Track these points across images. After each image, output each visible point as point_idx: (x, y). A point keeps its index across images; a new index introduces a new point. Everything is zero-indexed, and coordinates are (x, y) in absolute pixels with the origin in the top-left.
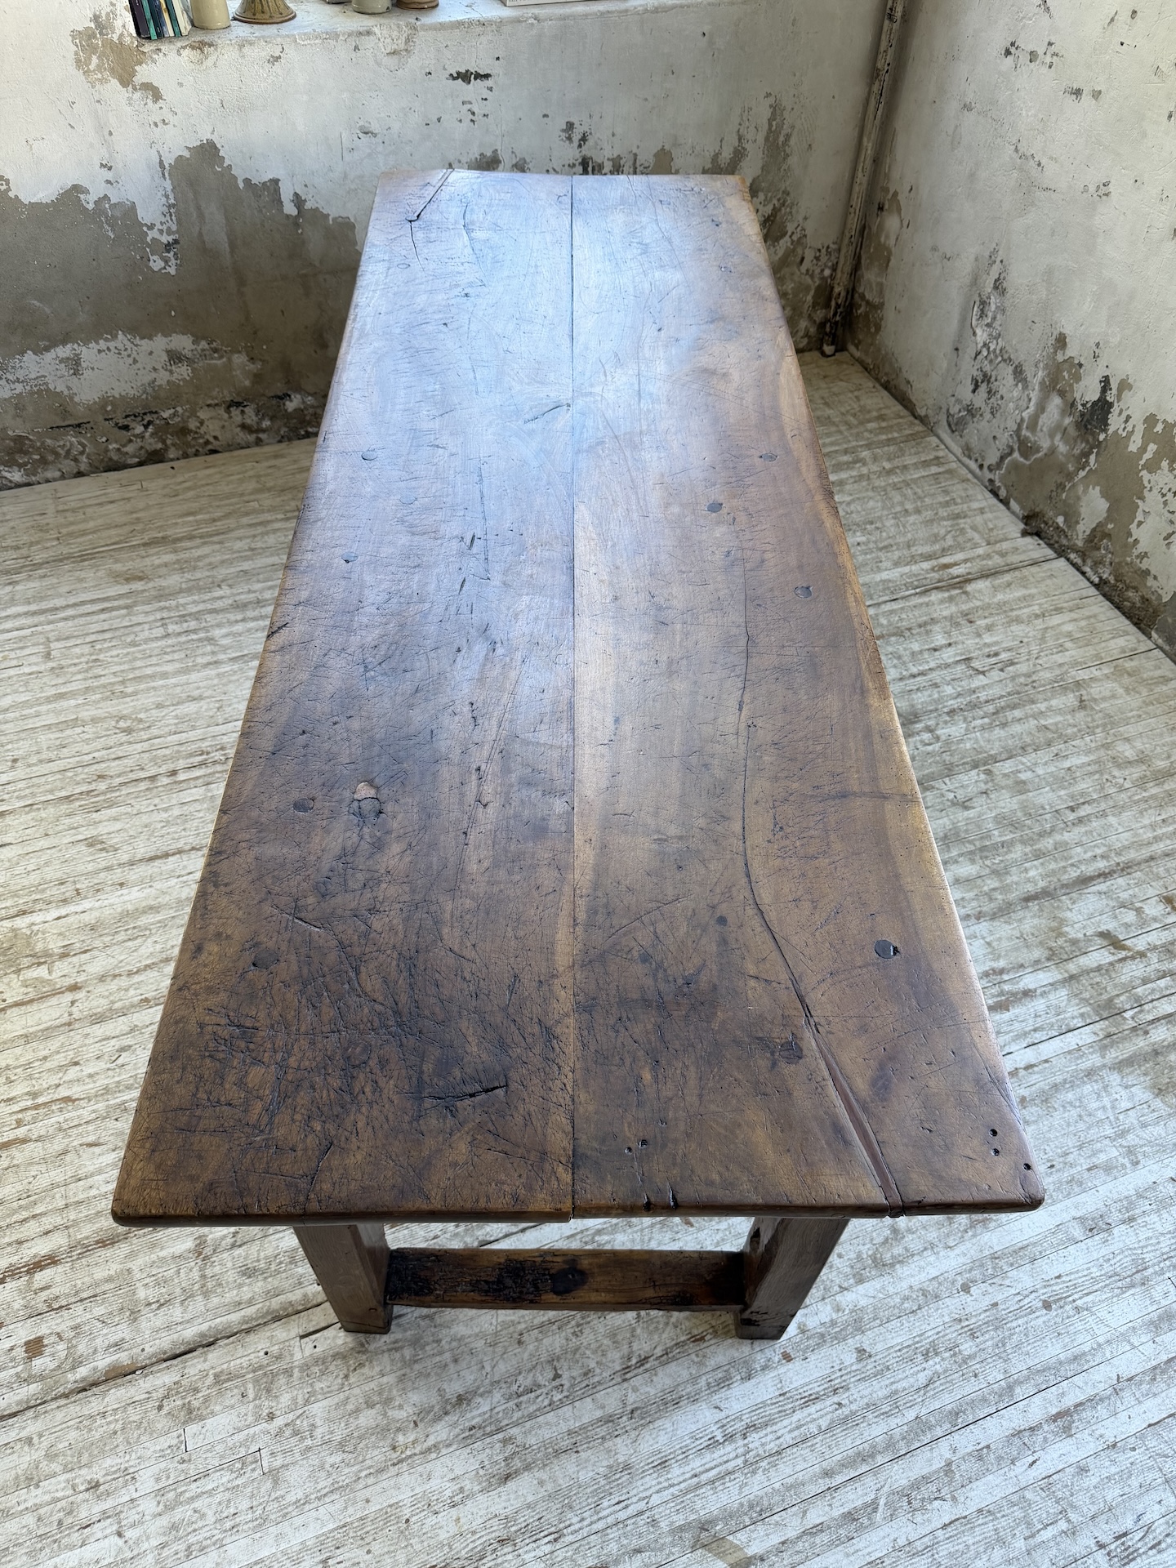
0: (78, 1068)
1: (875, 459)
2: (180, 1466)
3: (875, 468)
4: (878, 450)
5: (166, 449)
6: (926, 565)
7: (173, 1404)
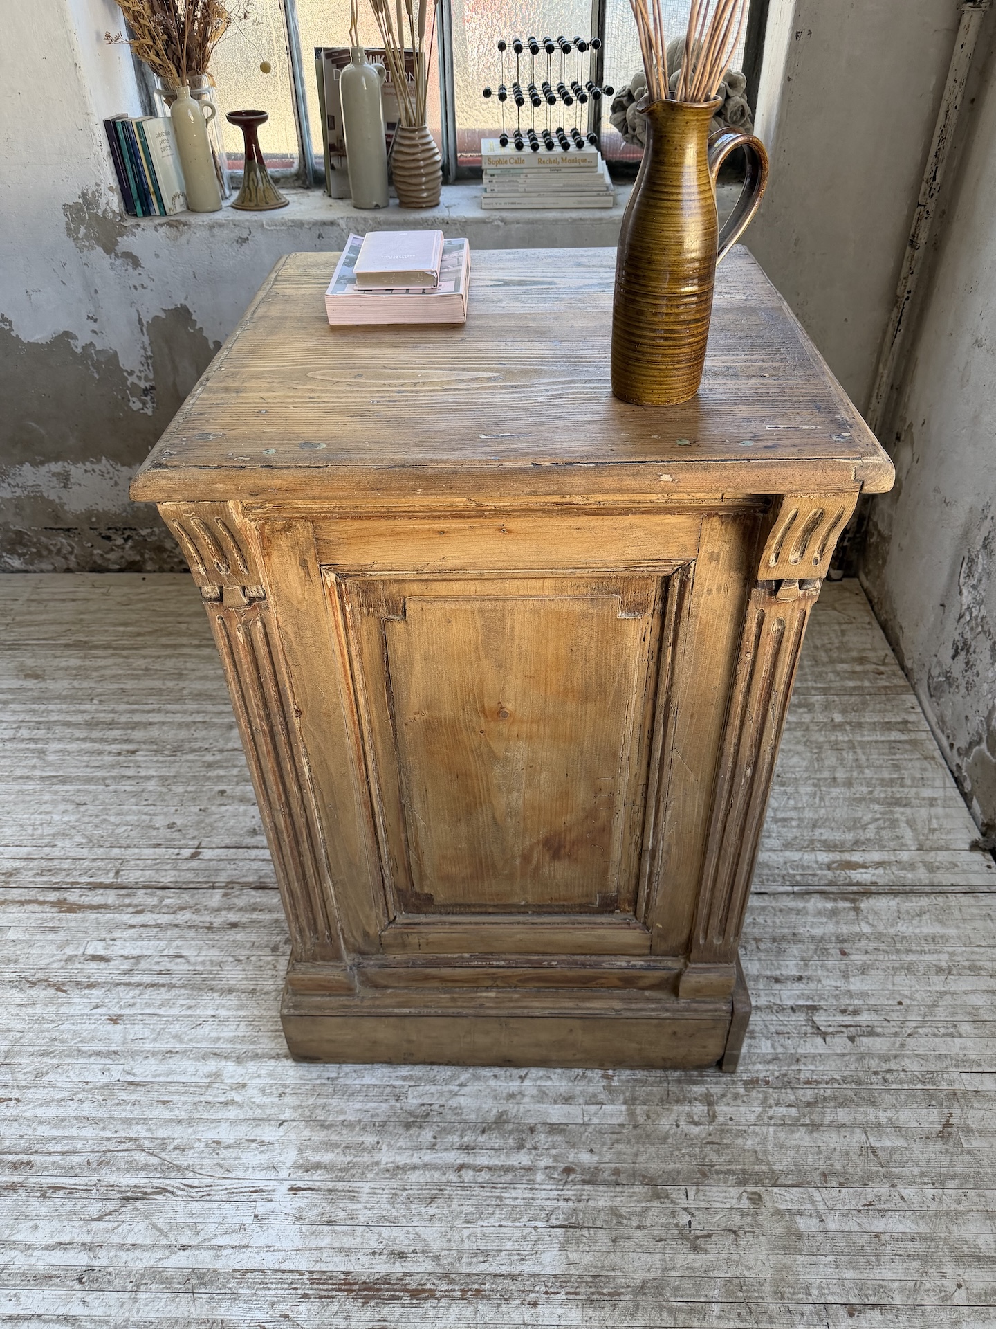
1: (827, 707)
3: (821, 718)
4: (836, 698)
5: (144, 561)
6: (824, 857)
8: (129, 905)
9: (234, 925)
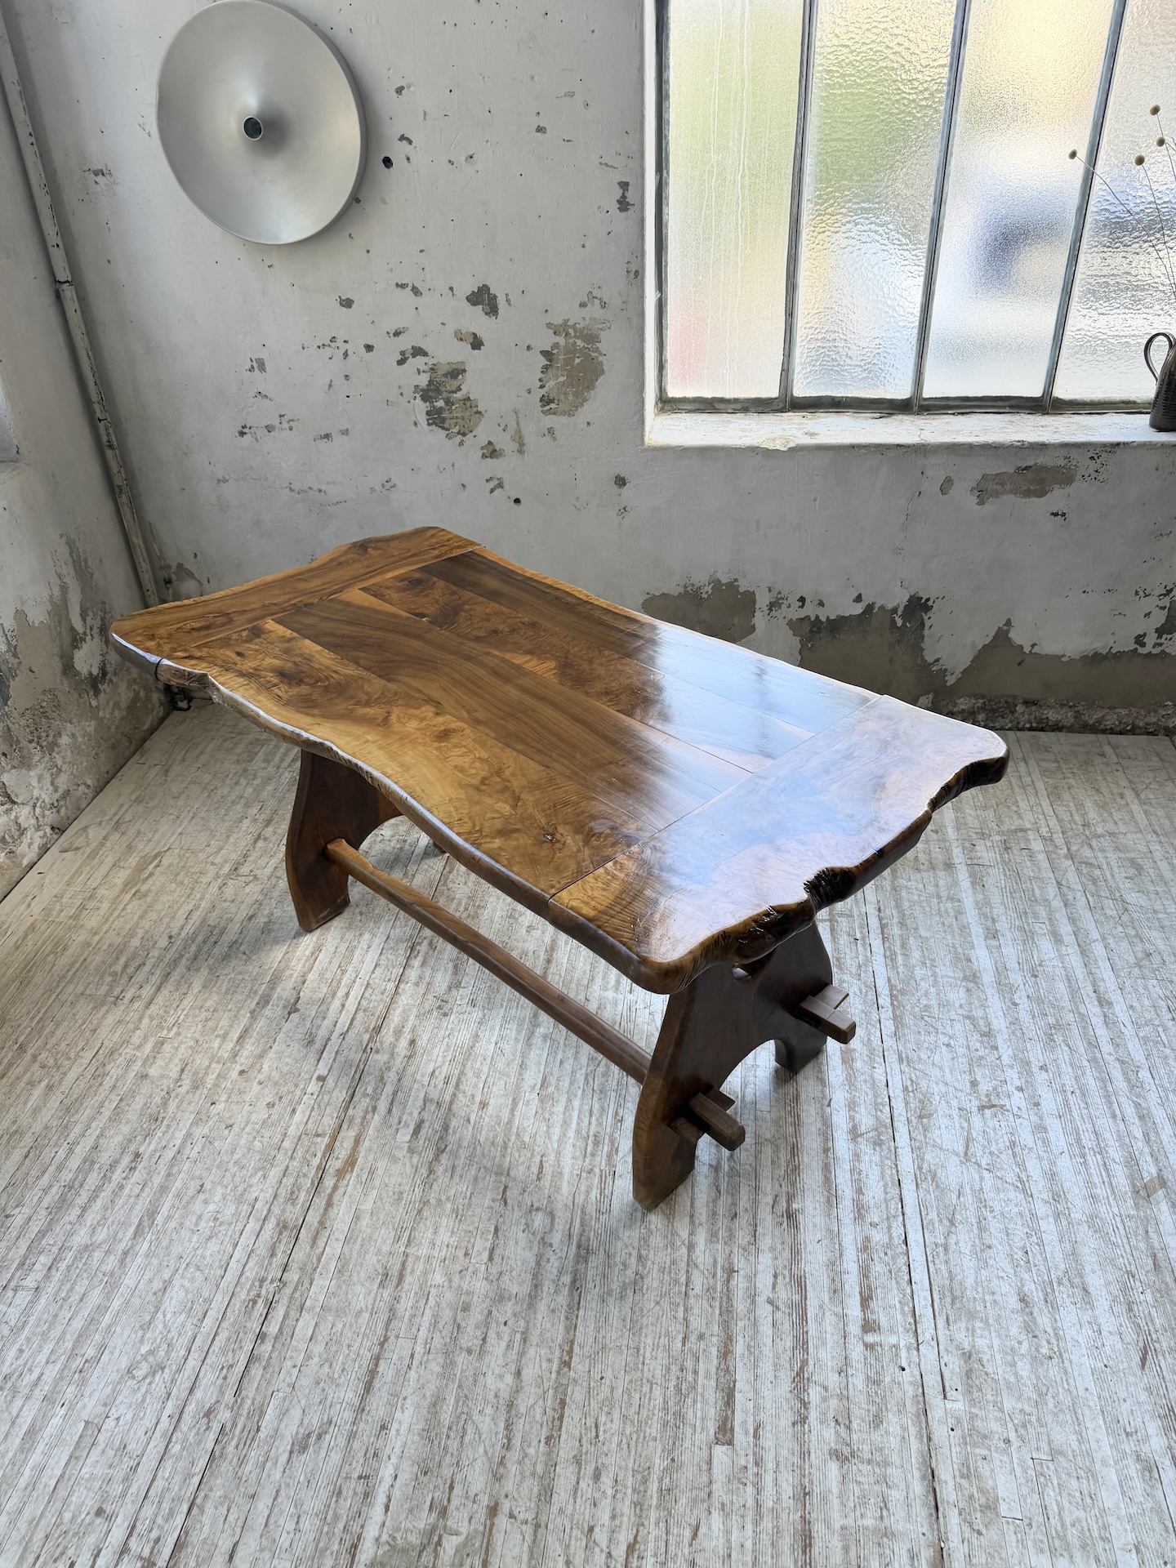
0: (597, 1530)
2: (1034, 1529)
7: (979, 1521)
8: (364, 1118)
9: (412, 1042)
